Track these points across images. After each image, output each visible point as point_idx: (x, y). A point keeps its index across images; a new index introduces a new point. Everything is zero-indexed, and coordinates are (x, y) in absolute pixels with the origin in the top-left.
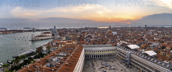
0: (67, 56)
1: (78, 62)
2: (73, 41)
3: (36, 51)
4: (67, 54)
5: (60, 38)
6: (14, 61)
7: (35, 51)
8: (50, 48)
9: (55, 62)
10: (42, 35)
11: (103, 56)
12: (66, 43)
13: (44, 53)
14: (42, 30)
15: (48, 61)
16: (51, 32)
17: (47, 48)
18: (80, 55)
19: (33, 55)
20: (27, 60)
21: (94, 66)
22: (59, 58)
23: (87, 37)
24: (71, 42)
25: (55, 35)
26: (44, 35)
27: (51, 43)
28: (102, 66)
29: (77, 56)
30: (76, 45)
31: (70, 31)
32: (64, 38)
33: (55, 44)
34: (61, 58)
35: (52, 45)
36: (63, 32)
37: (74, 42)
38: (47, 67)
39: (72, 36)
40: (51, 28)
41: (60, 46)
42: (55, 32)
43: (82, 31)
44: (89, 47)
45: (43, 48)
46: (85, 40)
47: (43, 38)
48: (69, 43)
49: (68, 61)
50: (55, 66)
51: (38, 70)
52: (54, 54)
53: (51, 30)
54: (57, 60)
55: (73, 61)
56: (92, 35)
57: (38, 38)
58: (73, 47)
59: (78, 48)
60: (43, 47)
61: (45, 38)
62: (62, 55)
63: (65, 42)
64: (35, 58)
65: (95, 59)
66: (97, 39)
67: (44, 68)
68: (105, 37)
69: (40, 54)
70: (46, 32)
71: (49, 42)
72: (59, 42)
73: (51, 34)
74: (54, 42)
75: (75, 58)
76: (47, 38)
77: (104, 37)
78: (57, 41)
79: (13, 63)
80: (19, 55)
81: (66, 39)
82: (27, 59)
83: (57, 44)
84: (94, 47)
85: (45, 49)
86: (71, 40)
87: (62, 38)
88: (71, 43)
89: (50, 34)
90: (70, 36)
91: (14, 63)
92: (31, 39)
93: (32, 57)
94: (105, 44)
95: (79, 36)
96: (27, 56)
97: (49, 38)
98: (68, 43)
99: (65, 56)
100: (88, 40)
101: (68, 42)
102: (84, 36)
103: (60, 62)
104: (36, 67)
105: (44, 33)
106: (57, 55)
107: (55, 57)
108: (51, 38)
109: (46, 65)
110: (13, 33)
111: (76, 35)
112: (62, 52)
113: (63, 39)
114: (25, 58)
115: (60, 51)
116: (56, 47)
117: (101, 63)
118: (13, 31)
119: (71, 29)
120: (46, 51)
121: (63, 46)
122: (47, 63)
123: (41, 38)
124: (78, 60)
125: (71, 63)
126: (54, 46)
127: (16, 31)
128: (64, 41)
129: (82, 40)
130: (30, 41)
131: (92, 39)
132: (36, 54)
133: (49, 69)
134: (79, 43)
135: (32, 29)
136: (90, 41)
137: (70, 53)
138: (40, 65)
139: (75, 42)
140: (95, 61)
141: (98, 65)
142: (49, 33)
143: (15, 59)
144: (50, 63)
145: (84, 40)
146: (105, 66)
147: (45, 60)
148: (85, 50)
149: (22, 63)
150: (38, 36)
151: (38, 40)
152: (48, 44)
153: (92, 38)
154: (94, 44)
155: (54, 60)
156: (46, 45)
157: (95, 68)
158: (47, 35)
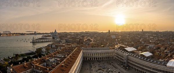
0: (64, 57)
1: (75, 64)
2: (73, 43)
3: (35, 51)
4: (64, 56)
5: (60, 41)
8: (49, 50)
9: (52, 62)
10: (43, 38)
11: (101, 58)
12: (65, 46)
13: (43, 54)
14: (43, 34)
15: (45, 61)
16: (51, 36)
17: (46, 49)
18: (77, 58)
19: (32, 55)
20: (26, 58)
21: (92, 67)
22: (56, 59)
23: (86, 41)
24: (70, 45)
25: (55, 38)
26: (45, 38)
27: (50, 46)
28: (100, 68)
29: (74, 58)
30: (75, 48)
31: (70, 35)
32: (64, 41)
33: (55, 46)
34: (59, 59)
35: (52, 47)
36: (63, 36)
37: (73, 45)
38: (43, 66)
39: (71, 39)
40: (52, 32)
41: (59, 48)
42: (55, 35)
43: (82, 35)
44: (88, 50)
45: (42, 50)
46: (84, 43)
47: (44, 40)
48: (68, 46)
49: (64, 62)
50: (51, 66)
51: (34, 67)
52: (52, 55)
53: (51, 33)
54: (53, 61)
55: (70, 62)
56: (91, 39)
57: (39, 40)
58: (71, 49)
59: (76, 51)
60: (42, 48)
61: (46, 40)
62: (59, 56)
63: (64, 44)
64: (33, 57)
65: (93, 61)
66: (96, 42)
67: (40, 67)
68: (104, 40)
69: (39, 55)
70: (47, 35)
72: (58, 44)
73: (52, 37)
74: (53, 45)
75: (71, 60)
76: (47, 40)
77: (103, 40)
81: (65, 42)
82: (26, 57)
83: (57, 47)
84: (92, 50)
85: (44, 50)
86: (70, 43)
88: (70, 46)
89: (50, 38)
90: (69, 39)
91: (14, 59)
92: (32, 41)
93: (31, 56)
94: (103, 47)
95: (79, 40)
96: (26, 55)
97: (49, 40)
98: (67, 46)
100: (87, 44)
101: (68, 45)
102: (83, 39)
103: (56, 63)
104: (32, 65)
105: (45, 36)
106: (54, 57)
109: (42, 64)
110: (16, 35)
111: (76, 38)
112: (59, 54)
113: (63, 42)
114: (24, 56)
115: (58, 53)
116: (55, 49)
117: (99, 65)
118: (17, 34)
119: (72, 33)
120: (45, 52)
121: (62, 48)
122: (43, 63)
123: (42, 40)
124: (75, 62)
125: (67, 64)
127: (19, 34)
128: (63, 43)
129: (81, 43)
130: (31, 42)
131: (91, 42)
132: (35, 54)
133: (45, 68)
134: (78, 46)
135: (34, 33)
136: (89, 45)
137: (67, 55)
138: (36, 63)
139: (74, 45)
140: (93, 63)
141: (95, 67)
142: (50, 36)
143: (15, 56)
144: (47, 63)
145: (83, 43)
146: (102, 68)
147: (43, 59)
148: (83, 53)
149: (20, 60)
150: (39, 39)
151: (39, 42)
152: (48, 45)
153: (91, 41)
154: (92, 47)
155: (51, 60)
156: (45, 47)
157: (92, 70)
158: (48, 38)
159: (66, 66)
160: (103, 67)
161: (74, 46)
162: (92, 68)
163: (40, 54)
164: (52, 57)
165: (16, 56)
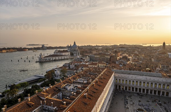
0: (87, 83)
1: (102, 94)
2: (99, 63)
3: (45, 76)
4: (88, 81)
5: (82, 59)
6: (8, 91)
7: (43, 76)
8: (66, 72)
9: (70, 91)
10: (55, 54)
11: (144, 90)
12: (89, 66)
13: (57, 78)
14: (56, 48)
15: (60, 90)
16: (69, 51)
17: (61, 71)
18: (106, 84)
19: (40, 82)
20: (29, 89)
21: (127, 103)
22: (76, 86)
23: (120, 59)
24: (96, 64)
25: (75, 55)
26: (59, 54)
27: (68, 65)
28: (140, 107)
29: (101, 84)
30: (103, 69)
31: (97, 49)
32: (87, 59)
33: (74, 67)
34: (80, 86)
35: (69, 68)
36: (86, 51)
37: (100, 65)
38: (58, 98)
39: (98, 56)
40: (69, 45)
41: (80, 69)
42: (75, 50)
44: (123, 73)
45: (55, 72)
46: (117, 63)
47: (57, 58)
48: (94, 66)
49: (88, 91)
50: (69, 96)
51: (43, 103)
52: (69, 80)
53: (68, 47)
54: (72, 89)
55: (95, 91)
56: (129, 56)
57: (49, 58)
58: (98, 71)
59: (104, 73)
60: (56, 70)
61: (60, 58)
62: (81, 81)
63: (87, 64)
64: (42, 86)
65: (129, 92)
66: (137, 62)
67: (53, 101)
68: (153, 60)
69: (50, 81)
70: (62, 50)
71: (66, 64)
72: (79, 64)
73: (70, 53)
74: (71, 64)
75: (98, 87)
76: (63, 58)
77: (151, 60)
78: (77, 62)
79: (6, 95)
80: (17, 83)
81: (89, 60)
82: (31, 88)
83: (77, 67)
84: (129, 74)
85: (58, 72)
86: (96, 61)
87: (83, 58)
88: (96, 66)
89: (67, 54)
90: (95, 56)
91: (8, 95)
92: (38, 60)
93: (38, 84)
94: (150, 71)
95: (109, 57)
96: (30, 84)
97: (66, 58)
98: (91, 66)
99: (85, 84)
100: (123, 64)
101: (93, 64)
102: (116, 56)
103: (77, 92)
104: (41, 99)
105: (59, 51)
106: (73, 82)
107: (72, 84)
108: (68, 58)
109: (56, 96)
110: (8, 52)
111: (105, 54)
112: (81, 77)
113: (85, 60)
114: (27, 86)
115: (79, 76)
116: (75, 71)
117: (140, 101)
118: (8, 49)
119: (99, 46)
120: (60, 75)
121: (84, 69)
122: (58, 93)
123: (54, 58)
124: (103, 90)
125: (91, 94)
126: (72, 69)
127: (14, 49)
128: (87, 62)
129: (113, 62)
130: (36, 62)
131: (129, 62)
132: (44, 80)
133: (60, 101)
134: (108, 67)
135: (41, 46)
136: (124, 65)
137: (92, 79)
138: (47, 95)
139: (102, 65)
140: (130, 97)
141: (133, 103)
142: (66, 51)
143: (9, 89)
144: (63, 93)
145: (115, 63)
146: (145, 109)
147: (56, 88)
148: (115, 77)
149: (20, 94)
150: (50, 56)
151: (50, 61)
152: (64, 66)
153: (129, 60)
154: (130, 70)
155: (69, 88)
156: (60, 68)
157: (128, 108)
158: (64, 54)
159: (89, 96)
160: (147, 107)
161: (102, 67)
162: (128, 106)
163: (52, 78)
164: (70, 83)
165: (11, 89)
